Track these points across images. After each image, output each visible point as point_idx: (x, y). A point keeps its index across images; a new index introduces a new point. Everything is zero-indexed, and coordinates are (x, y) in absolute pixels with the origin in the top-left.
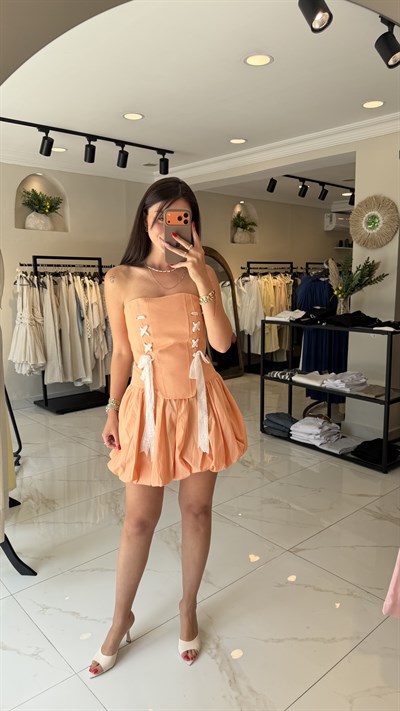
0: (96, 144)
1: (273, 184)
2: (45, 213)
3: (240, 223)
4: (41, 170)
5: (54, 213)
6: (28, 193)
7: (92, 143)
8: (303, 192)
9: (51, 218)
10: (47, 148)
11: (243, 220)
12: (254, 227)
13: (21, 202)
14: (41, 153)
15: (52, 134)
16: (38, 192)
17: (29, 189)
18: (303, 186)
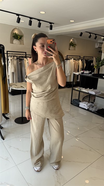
0: (32, 20)
2: (18, 39)
3: (72, 44)
4: (17, 27)
6: (14, 34)
9: (20, 41)
12: (75, 46)
13: (12, 36)
14: (17, 22)
15: (20, 17)
18: (90, 35)
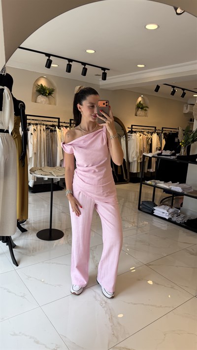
0: (73, 64)
1: (158, 88)
2: (46, 96)
3: (140, 106)
4: (46, 75)
5: (50, 96)
6: (39, 86)
7: (70, 63)
8: (173, 93)
9: (49, 98)
10: (49, 64)
11: (142, 105)
12: (147, 109)
13: (35, 89)
14: (46, 66)
15: (51, 58)
16: (44, 85)
17: (39, 84)
18: (173, 90)
